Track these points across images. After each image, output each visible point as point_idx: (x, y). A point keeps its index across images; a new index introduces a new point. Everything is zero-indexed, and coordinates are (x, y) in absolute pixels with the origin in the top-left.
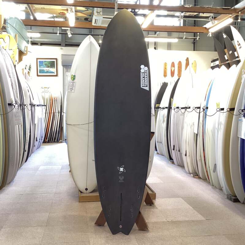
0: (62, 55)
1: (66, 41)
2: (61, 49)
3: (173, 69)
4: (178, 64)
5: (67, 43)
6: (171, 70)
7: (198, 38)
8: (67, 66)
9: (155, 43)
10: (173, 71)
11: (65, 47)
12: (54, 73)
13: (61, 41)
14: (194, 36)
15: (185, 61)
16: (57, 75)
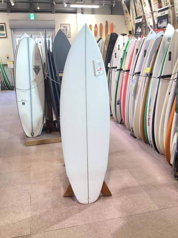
0: (9, 20)
1: (12, 8)
2: (8, 15)
3: (96, 30)
4: (100, 26)
5: (12, 10)
6: (95, 31)
7: (114, 4)
8: (14, 29)
9: (82, 9)
10: (96, 31)
11: (11, 13)
12: (4, 35)
13: (6, 7)
14: (112, 4)
15: (105, 23)
16: (6, 37)
